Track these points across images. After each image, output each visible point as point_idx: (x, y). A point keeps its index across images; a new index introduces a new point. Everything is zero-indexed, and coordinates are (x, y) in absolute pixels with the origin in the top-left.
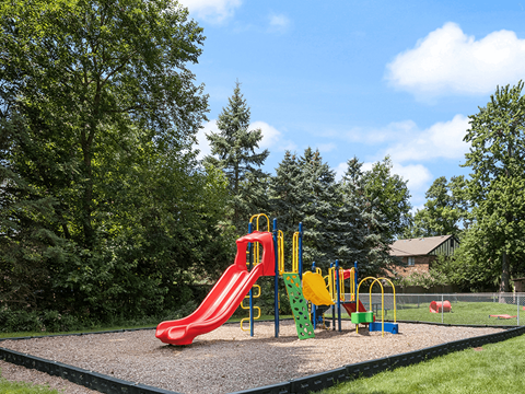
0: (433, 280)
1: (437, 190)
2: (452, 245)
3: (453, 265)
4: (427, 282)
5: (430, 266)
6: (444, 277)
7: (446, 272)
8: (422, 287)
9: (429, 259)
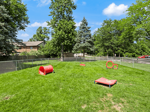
0: (39, 53)
1: (40, 30)
2: (44, 44)
3: (45, 49)
4: (37, 54)
5: (38, 49)
6: (42, 52)
7: (43, 51)
8: (35, 56)
9: (37, 47)
